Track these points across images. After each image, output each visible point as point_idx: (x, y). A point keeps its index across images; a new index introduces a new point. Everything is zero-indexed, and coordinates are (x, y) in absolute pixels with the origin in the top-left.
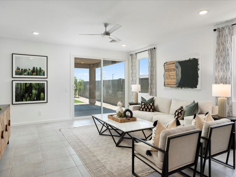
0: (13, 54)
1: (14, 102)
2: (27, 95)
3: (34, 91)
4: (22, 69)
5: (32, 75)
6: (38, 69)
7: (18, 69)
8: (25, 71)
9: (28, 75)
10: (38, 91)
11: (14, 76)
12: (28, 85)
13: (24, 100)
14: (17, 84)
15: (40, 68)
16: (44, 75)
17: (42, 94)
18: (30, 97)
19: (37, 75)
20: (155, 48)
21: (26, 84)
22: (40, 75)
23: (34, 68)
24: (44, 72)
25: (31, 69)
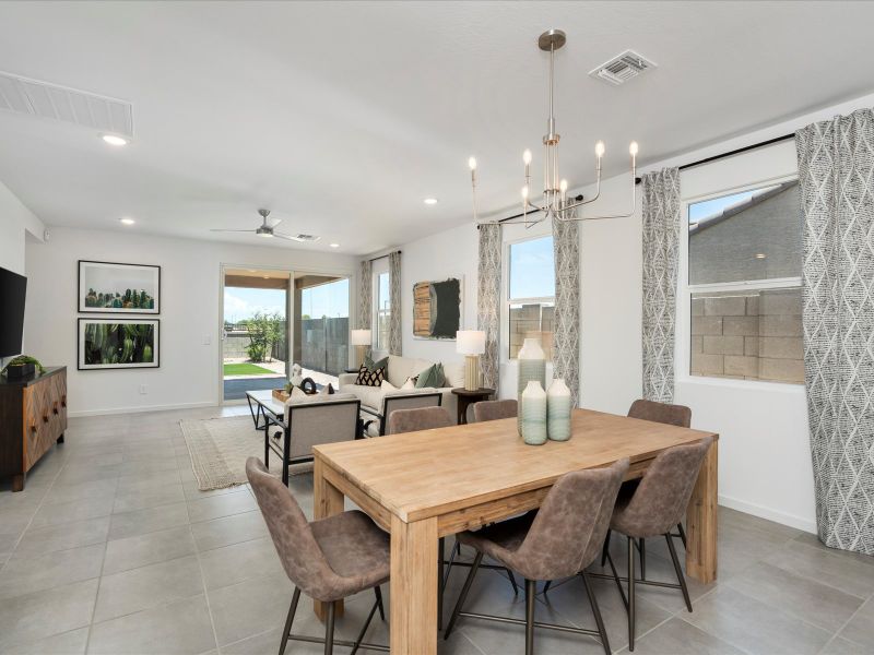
0: (79, 261)
1: (83, 366)
2: (111, 350)
3: (128, 342)
4: (101, 295)
5: (125, 307)
6: (139, 293)
7: (92, 293)
8: (108, 297)
9: (116, 306)
10: (138, 342)
11: (83, 308)
12: (114, 329)
13: (105, 360)
14: (90, 327)
15: (143, 293)
16: (152, 307)
17: (147, 349)
18: (120, 354)
19: (136, 307)
20: (400, 252)
21: (110, 325)
22: (142, 307)
23: (128, 292)
24: (152, 302)
25: (123, 294)
